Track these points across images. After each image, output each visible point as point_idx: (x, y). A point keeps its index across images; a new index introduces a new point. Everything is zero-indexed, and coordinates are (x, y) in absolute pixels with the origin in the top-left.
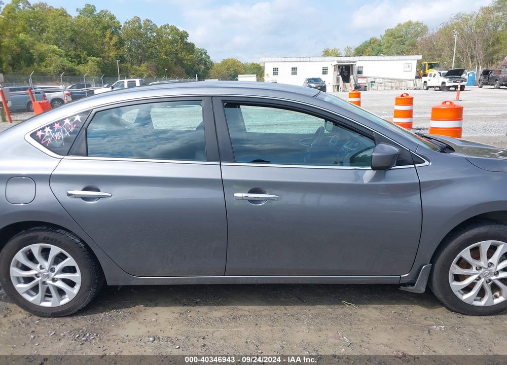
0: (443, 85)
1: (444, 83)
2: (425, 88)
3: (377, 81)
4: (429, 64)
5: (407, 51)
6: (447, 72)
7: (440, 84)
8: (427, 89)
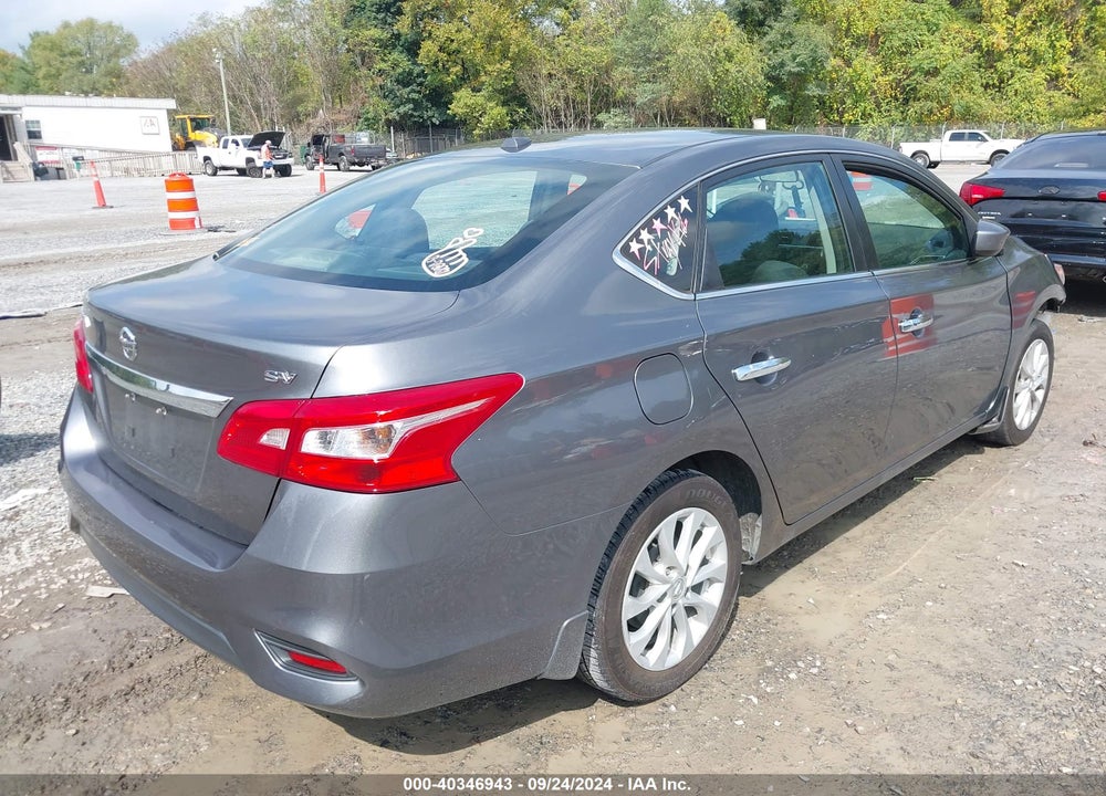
0: (251, 165)
1: (250, 160)
2: (210, 171)
3: (88, 155)
4: (192, 120)
5: (105, 87)
6: (252, 137)
7: (242, 164)
8: (215, 174)
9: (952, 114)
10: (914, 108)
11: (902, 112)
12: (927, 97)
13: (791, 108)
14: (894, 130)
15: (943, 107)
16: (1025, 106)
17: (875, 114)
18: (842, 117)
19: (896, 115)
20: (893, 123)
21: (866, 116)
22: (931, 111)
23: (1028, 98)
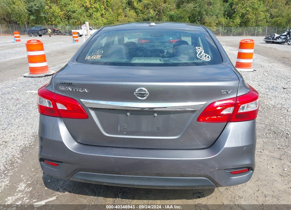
9: (81, 23)
10: (71, 21)
11: (68, 22)
12: (74, 18)
13: (37, 20)
14: (67, 27)
15: (78, 21)
16: (97, 21)
17: (61, 22)
18: (52, 22)
19: (67, 23)
20: (66, 25)
21: (59, 23)
22: (76, 22)
23: (97, 19)
